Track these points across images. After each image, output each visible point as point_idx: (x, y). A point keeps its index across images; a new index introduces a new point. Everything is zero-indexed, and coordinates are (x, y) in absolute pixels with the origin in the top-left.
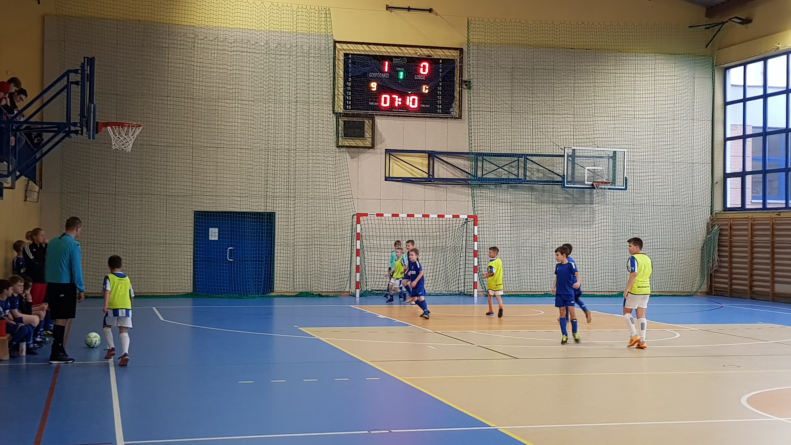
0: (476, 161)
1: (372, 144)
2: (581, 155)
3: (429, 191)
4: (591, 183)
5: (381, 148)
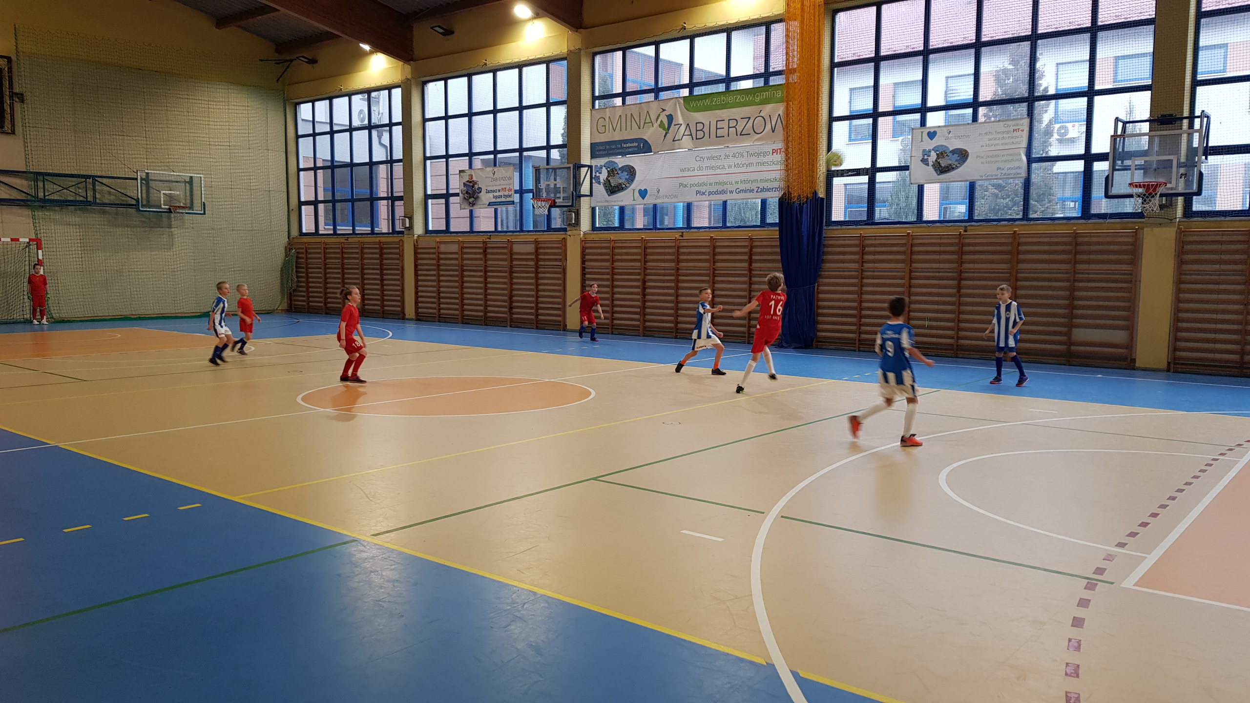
0: (36, 180)
4: (167, 207)
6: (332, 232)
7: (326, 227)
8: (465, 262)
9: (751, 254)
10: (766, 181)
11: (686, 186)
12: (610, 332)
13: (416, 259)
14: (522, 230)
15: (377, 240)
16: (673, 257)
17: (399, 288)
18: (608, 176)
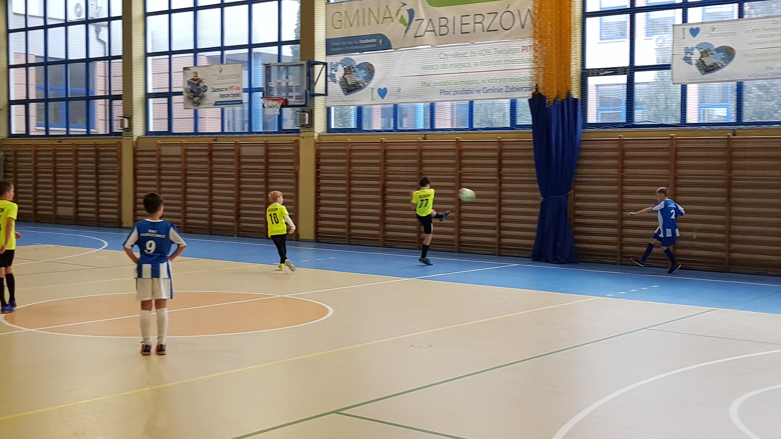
6: (43, 133)
7: (38, 128)
8: (189, 166)
9: (500, 158)
10: (515, 80)
11: (429, 85)
12: (347, 242)
13: (135, 163)
14: (250, 132)
15: (92, 142)
16: (415, 161)
17: (115, 193)
18: (345, 74)
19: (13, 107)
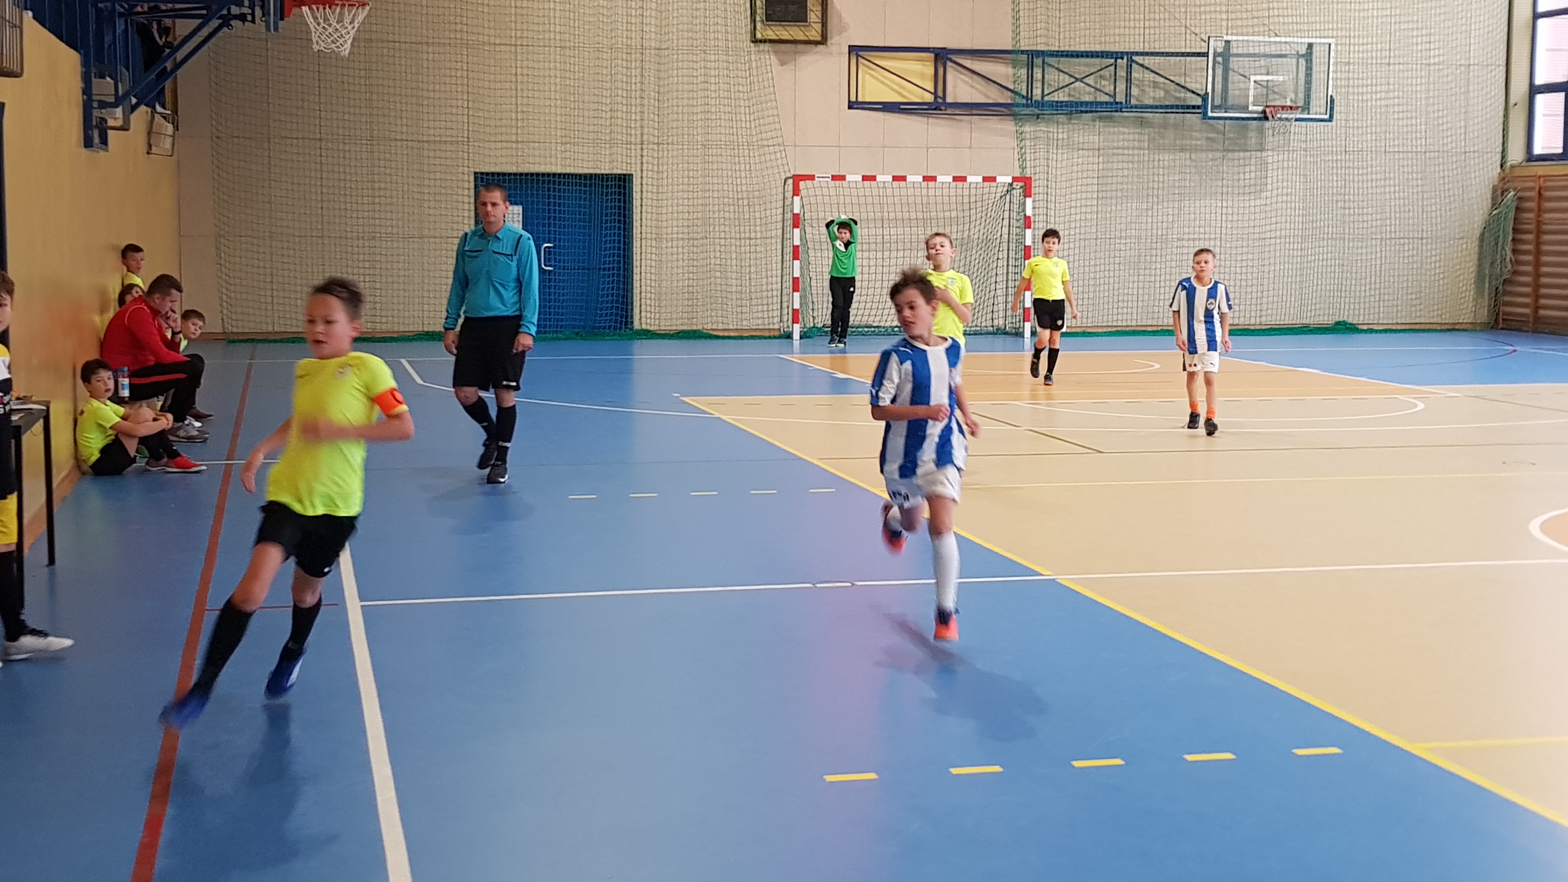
0: (1030, 66)
1: (822, 36)
2: (1240, 51)
3: (937, 129)
4: (1260, 109)
5: (839, 43)
19: (1540, 99)
